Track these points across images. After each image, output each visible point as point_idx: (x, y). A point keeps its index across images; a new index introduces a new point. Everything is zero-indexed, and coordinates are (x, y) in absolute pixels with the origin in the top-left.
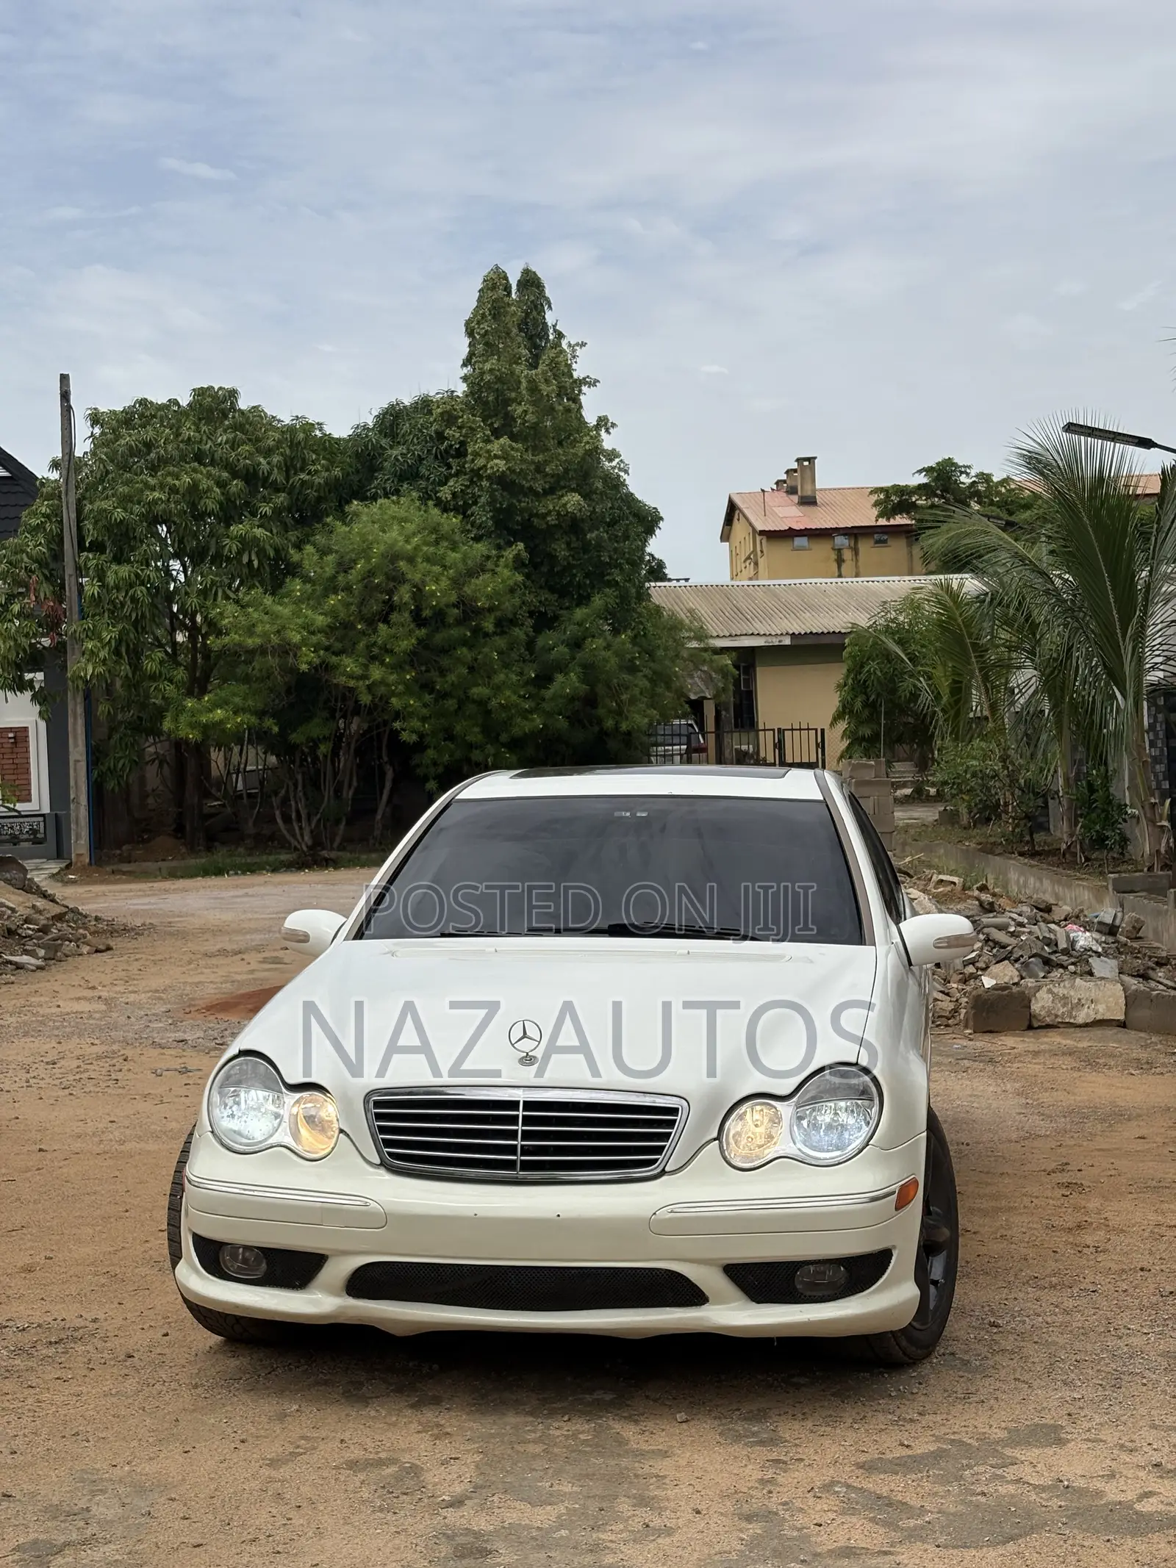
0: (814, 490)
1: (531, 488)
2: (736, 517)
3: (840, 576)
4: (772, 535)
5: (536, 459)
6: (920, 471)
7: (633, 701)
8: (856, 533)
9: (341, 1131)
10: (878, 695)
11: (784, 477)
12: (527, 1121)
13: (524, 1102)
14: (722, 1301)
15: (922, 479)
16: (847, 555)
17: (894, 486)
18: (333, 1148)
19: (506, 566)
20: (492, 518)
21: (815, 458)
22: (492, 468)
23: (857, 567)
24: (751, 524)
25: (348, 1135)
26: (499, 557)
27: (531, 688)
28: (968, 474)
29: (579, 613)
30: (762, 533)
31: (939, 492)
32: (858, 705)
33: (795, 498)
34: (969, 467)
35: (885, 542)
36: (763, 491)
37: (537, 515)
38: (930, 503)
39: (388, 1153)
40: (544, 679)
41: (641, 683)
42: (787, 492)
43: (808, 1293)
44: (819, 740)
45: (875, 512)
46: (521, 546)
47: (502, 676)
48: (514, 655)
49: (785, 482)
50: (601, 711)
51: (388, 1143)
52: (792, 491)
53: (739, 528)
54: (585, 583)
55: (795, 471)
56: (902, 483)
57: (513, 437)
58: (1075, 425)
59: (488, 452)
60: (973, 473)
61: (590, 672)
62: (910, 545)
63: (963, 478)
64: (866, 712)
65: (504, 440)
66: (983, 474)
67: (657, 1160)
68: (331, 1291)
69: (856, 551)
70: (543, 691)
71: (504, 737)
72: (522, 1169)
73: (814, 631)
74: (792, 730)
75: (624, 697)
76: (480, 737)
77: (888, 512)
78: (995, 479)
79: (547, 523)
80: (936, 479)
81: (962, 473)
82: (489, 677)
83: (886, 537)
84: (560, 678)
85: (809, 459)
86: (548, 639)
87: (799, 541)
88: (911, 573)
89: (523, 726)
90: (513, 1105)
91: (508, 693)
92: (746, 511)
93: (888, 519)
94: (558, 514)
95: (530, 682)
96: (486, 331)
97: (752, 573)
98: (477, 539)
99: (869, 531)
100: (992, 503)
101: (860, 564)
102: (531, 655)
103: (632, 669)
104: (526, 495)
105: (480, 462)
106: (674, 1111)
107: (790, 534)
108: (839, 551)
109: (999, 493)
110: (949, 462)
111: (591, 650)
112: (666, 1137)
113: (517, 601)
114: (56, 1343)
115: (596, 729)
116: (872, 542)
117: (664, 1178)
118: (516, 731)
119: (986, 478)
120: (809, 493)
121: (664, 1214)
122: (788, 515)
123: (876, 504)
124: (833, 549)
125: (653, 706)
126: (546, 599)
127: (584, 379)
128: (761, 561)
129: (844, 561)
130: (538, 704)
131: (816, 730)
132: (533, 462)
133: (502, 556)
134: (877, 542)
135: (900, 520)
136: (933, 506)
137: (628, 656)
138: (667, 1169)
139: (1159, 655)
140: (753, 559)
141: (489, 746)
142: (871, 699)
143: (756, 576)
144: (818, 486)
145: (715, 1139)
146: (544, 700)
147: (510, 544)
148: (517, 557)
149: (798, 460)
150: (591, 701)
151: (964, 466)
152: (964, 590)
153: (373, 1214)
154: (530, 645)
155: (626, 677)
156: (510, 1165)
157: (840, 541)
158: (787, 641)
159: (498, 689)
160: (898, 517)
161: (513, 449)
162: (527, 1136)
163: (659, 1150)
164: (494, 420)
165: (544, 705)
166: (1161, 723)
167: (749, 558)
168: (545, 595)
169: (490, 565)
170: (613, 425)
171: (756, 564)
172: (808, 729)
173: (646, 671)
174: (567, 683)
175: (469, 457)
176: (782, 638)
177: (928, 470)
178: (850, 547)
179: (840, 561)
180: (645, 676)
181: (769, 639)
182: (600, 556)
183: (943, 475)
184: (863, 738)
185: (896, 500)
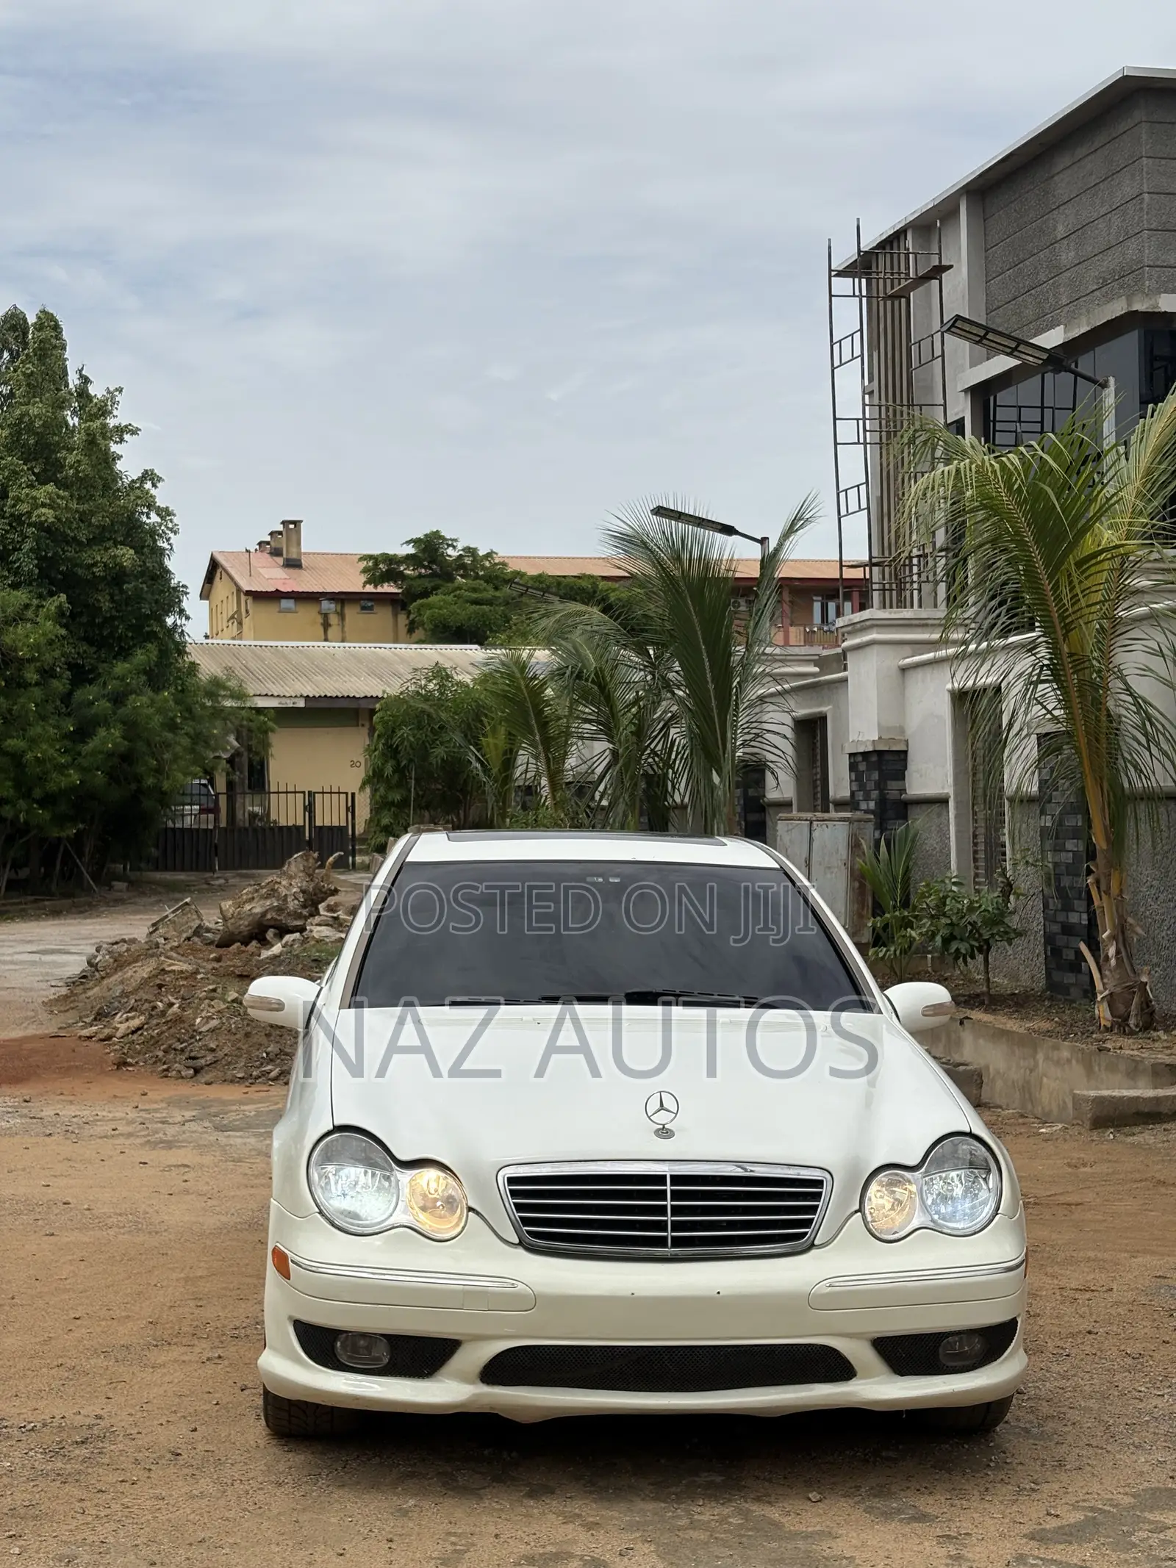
0: (300, 553)
1: (74, 538)
2: (218, 575)
3: (326, 640)
4: (258, 596)
5: (81, 508)
6: (408, 542)
7: (176, 758)
8: (343, 599)
9: (470, 1209)
10: (411, 761)
11: (268, 538)
12: (676, 1195)
13: (671, 1176)
14: (868, 1376)
15: (410, 550)
16: (334, 619)
17: (384, 554)
18: (463, 1228)
19: (47, 618)
20: (36, 566)
21: (301, 521)
22: (39, 516)
23: (343, 631)
24: (236, 584)
25: (478, 1213)
26: (38, 607)
27: (67, 743)
28: (454, 547)
29: (121, 667)
30: (248, 593)
31: (426, 563)
32: (388, 770)
33: (280, 560)
34: (456, 540)
35: (371, 608)
36: (247, 551)
37: (80, 566)
38: (416, 573)
39: (527, 1231)
40: (83, 733)
41: (182, 740)
42: (271, 554)
43: (950, 1364)
44: (350, 804)
45: (363, 578)
46: (63, 597)
47: (39, 730)
48: (50, 708)
49: (268, 543)
50: (141, 769)
51: (526, 1221)
52: (276, 552)
53: (221, 587)
54: (127, 636)
55: (280, 533)
56: (391, 552)
57: (61, 484)
58: (666, 509)
59: (34, 498)
60: (460, 546)
61: (132, 728)
62: (395, 615)
63: (450, 551)
64: (396, 777)
65: (50, 487)
66: (469, 548)
67: (806, 1233)
68: (465, 1379)
69: (342, 616)
70: (80, 747)
71: (37, 793)
72: (673, 1246)
73: (329, 695)
74: (323, 793)
75: (167, 756)
76: (11, 791)
77: (373, 580)
78: (481, 553)
79: (94, 573)
80: (424, 551)
81: (449, 545)
82: (24, 730)
83: (370, 604)
84: (102, 732)
85: (294, 523)
86: (88, 692)
87: (286, 603)
88: (396, 641)
89: (59, 782)
90: (660, 1179)
91: (45, 747)
92: (230, 570)
93: (376, 587)
94: (105, 565)
95: (68, 736)
96: (32, 372)
97: (235, 632)
98: (15, 586)
99: (357, 597)
100: (477, 577)
101: (346, 629)
102: (67, 707)
103: (172, 726)
104: (68, 543)
105: (24, 508)
106: (819, 1183)
107: (276, 596)
108: (326, 616)
109: (483, 568)
110: (436, 534)
111: (134, 708)
112: (813, 1209)
113: (57, 654)
114: (83, 1442)
115: (134, 786)
116: (358, 609)
117: (814, 1252)
118: (52, 787)
119: (471, 551)
120: (294, 556)
121: (823, 1289)
122: (272, 576)
123: (365, 571)
124: (320, 613)
125: (194, 763)
126: (85, 652)
127: (126, 426)
128: (246, 622)
129: (330, 625)
130: (74, 759)
131: (347, 794)
132: (77, 511)
133: (43, 606)
134: (364, 608)
135: (388, 588)
136: (420, 576)
137: (171, 714)
138: (816, 1242)
139: (749, 733)
140: (237, 619)
141: (21, 801)
142: (403, 764)
143: (239, 636)
144: (303, 550)
145: (856, 1212)
146: (79, 754)
147: (51, 594)
148: (60, 607)
149: (283, 523)
150: (127, 757)
151: (451, 540)
152: (533, 660)
153: (519, 1297)
154: (67, 698)
155: (170, 736)
156: (661, 1242)
157: (326, 605)
158: (301, 704)
159: (33, 742)
160: (386, 585)
161: (59, 497)
162: (676, 1211)
163: (808, 1223)
164: (34, 464)
165: (80, 760)
166: (738, 798)
167: (232, 617)
168: (84, 647)
169: (30, 614)
170: (160, 479)
171: (240, 623)
172: (339, 793)
173: (187, 729)
174: (108, 738)
175: (10, 502)
176: (296, 700)
177: (416, 542)
178: (336, 612)
179: (326, 625)
180: (187, 734)
181: (284, 700)
182: (140, 608)
183: (430, 547)
184: (392, 803)
185: (382, 568)
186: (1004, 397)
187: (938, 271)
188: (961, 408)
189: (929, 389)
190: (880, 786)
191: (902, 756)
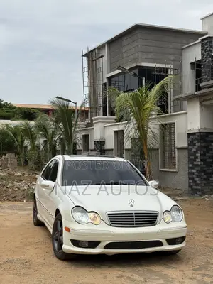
9: (101, 219)
12: (135, 216)
13: (134, 213)
14: (165, 245)
18: (100, 223)
25: (103, 220)
39: (111, 223)
51: (111, 221)
63: (2, 102)
67: (155, 222)
68: (101, 248)
72: (135, 225)
100: (7, 107)
106: (157, 214)
112: (156, 218)
117: (157, 225)
121: (159, 231)
145: (162, 218)
156: (133, 224)
162: (136, 219)
163: (155, 220)
186: (113, 79)
187: (102, 56)
188: (106, 81)
189: (100, 77)
190: (100, 147)
191: (104, 142)
